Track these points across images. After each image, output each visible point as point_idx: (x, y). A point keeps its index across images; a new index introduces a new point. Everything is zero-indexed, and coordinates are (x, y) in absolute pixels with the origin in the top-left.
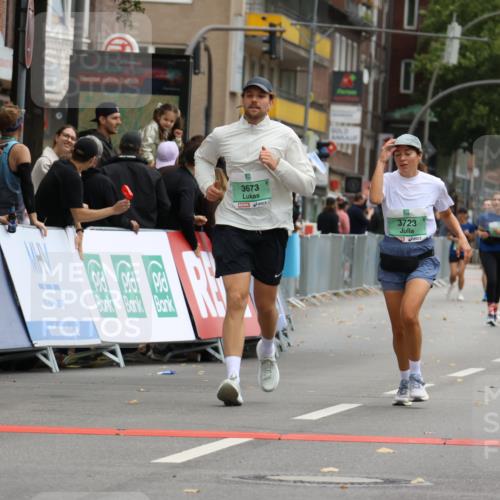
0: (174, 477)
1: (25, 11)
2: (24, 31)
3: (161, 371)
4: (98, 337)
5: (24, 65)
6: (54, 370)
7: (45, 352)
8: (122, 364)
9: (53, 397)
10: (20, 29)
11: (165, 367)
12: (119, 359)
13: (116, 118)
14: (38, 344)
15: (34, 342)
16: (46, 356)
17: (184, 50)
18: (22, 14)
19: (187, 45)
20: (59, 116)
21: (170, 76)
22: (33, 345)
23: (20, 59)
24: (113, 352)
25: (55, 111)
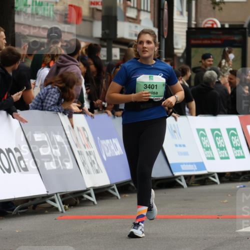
0: (248, 238)
1: (163, 9)
2: (163, 20)
3: (238, 185)
4: (206, 169)
5: (163, 36)
6: (185, 187)
7: (179, 178)
8: (219, 182)
9: (185, 200)
10: (161, 19)
11: (240, 183)
12: (217, 180)
13: (210, 61)
14: (176, 174)
15: (174, 173)
16: (180, 180)
17: (243, 25)
18: (162, 11)
19: (244, 22)
20: (182, 61)
21: (236, 38)
22: (173, 175)
23: (161, 33)
24: (214, 177)
25: (179, 58)
